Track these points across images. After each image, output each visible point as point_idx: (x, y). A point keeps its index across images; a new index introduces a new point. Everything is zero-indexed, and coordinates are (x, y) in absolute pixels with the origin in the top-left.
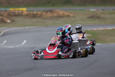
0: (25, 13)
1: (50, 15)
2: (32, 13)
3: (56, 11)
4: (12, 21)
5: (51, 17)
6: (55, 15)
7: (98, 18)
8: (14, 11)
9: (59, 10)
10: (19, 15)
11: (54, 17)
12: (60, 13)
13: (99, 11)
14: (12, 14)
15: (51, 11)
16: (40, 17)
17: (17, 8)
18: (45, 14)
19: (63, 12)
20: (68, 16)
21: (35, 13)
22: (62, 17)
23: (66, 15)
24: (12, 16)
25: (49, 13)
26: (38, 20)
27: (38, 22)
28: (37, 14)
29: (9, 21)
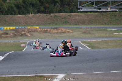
0: (39, 30)
1: (57, 31)
2: (44, 29)
3: (60, 28)
4: (32, 35)
5: (57, 32)
6: (60, 31)
7: (90, 33)
8: (31, 28)
9: (62, 28)
10: (35, 31)
11: (59, 32)
12: (62, 30)
13: (88, 28)
14: (30, 31)
15: (56, 28)
16: (49, 32)
17: (34, 26)
18: (53, 31)
19: (65, 29)
20: (68, 32)
21: (46, 29)
22: (65, 32)
23: (67, 31)
24: (30, 32)
25: (55, 30)
26: (49, 34)
27: (49, 36)
28: (47, 31)
29: (29, 35)
